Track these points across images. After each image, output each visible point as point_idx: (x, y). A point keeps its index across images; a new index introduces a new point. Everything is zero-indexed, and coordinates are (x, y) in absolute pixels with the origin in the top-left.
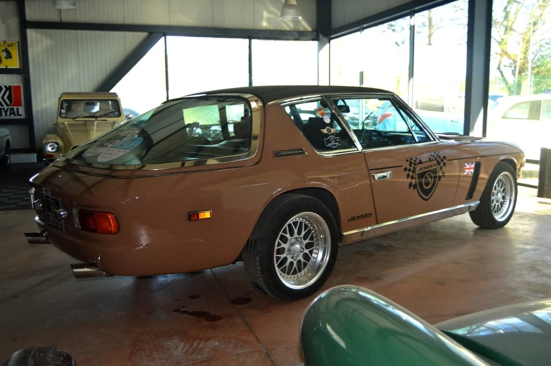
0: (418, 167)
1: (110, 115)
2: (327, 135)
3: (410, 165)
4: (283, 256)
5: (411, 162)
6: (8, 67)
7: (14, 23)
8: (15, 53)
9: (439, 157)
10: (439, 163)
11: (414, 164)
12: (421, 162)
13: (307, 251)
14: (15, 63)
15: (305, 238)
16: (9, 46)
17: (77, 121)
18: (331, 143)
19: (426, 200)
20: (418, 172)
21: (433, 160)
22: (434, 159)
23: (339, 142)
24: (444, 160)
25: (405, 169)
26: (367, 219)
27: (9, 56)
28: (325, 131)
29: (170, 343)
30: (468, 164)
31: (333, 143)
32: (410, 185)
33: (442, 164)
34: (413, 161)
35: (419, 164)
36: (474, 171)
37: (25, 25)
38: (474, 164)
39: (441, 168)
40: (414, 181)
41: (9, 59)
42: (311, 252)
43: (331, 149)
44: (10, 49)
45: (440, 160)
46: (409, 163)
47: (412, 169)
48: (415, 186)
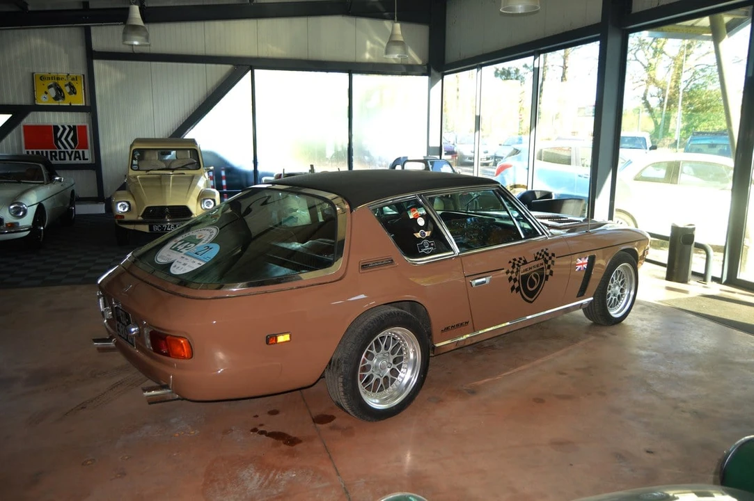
0: (523, 268)
1: (188, 166)
2: (420, 240)
3: (513, 267)
4: (367, 374)
5: (514, 264)
6: (72, 104)
7: (79, 53)
8: (80, 88)
9: (547, 254)
10: (546, 262)
11: (518, 265)
12: (525, 262)
13: (395, 366)
14: (79, 100)
15: (393, 353)
16: (73, 79)
17: (151, 174)
18: (425, 248)
19: (531, 302)
20: (521, 274)
21: (539, 259)
22: (541, 257)
23: (433, 246)
24: (553, 257)
25: (507, 272)
26: (464, 327)
27: (73, 91)
28: (418, 235)
29: (245, 474)
30: (580, 259)
31: (427, 248)
32: (513, 288)
33: (550, 262)
34: (516, 262)
35: (523, 264)
36: (587, 266)
37: (92, 55)
38: (587, 259)
39: (549, 267)
40: (516, 285)
41: (74, 95)
42: (400, 367)
43: (424, 255)
44: (74, 83)
45: (547, 258)
46: (512, 264)
47: (515, 270)
48: (518, 289)
